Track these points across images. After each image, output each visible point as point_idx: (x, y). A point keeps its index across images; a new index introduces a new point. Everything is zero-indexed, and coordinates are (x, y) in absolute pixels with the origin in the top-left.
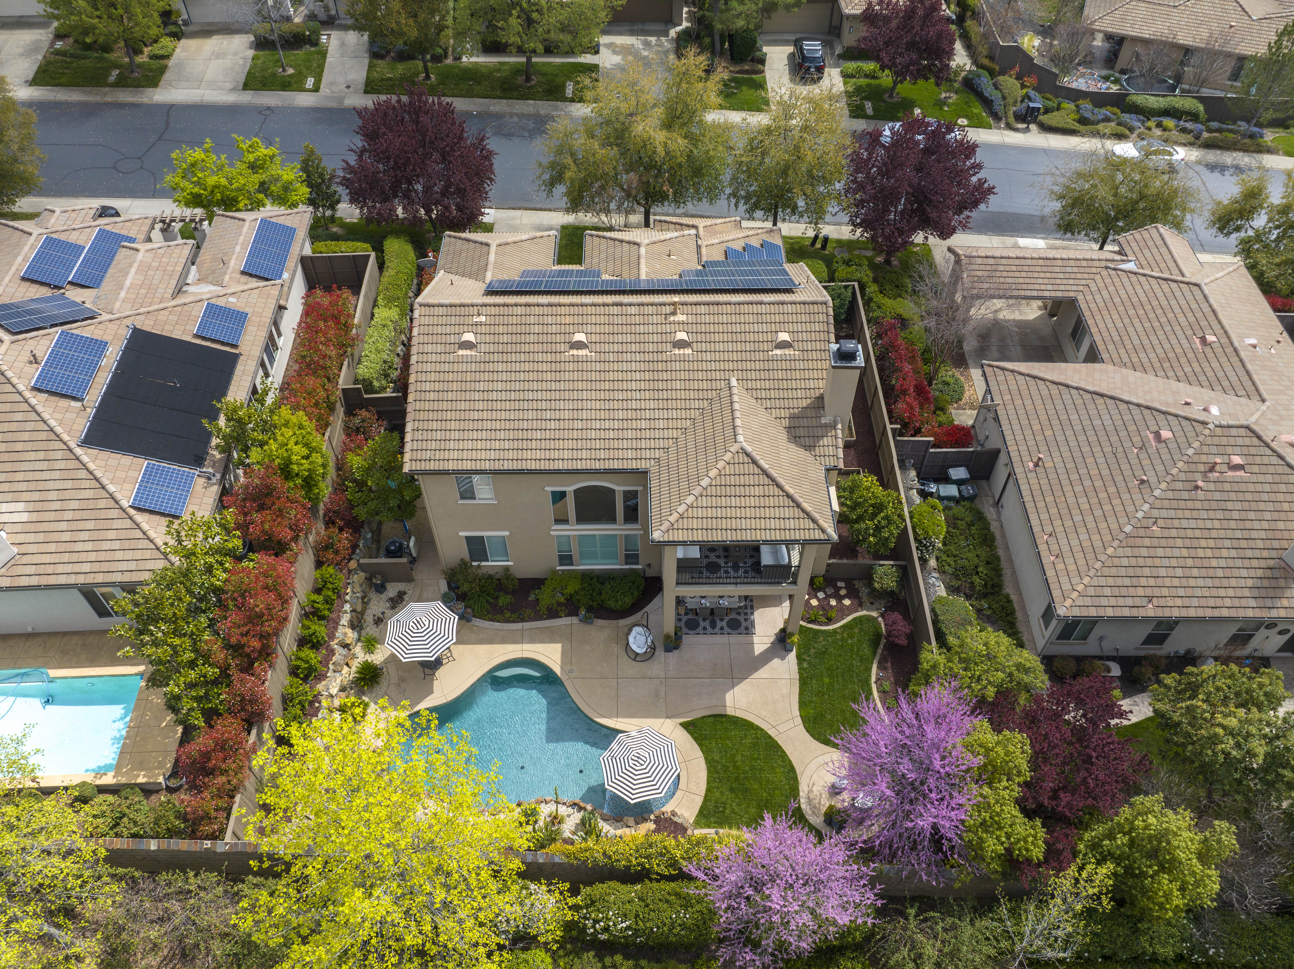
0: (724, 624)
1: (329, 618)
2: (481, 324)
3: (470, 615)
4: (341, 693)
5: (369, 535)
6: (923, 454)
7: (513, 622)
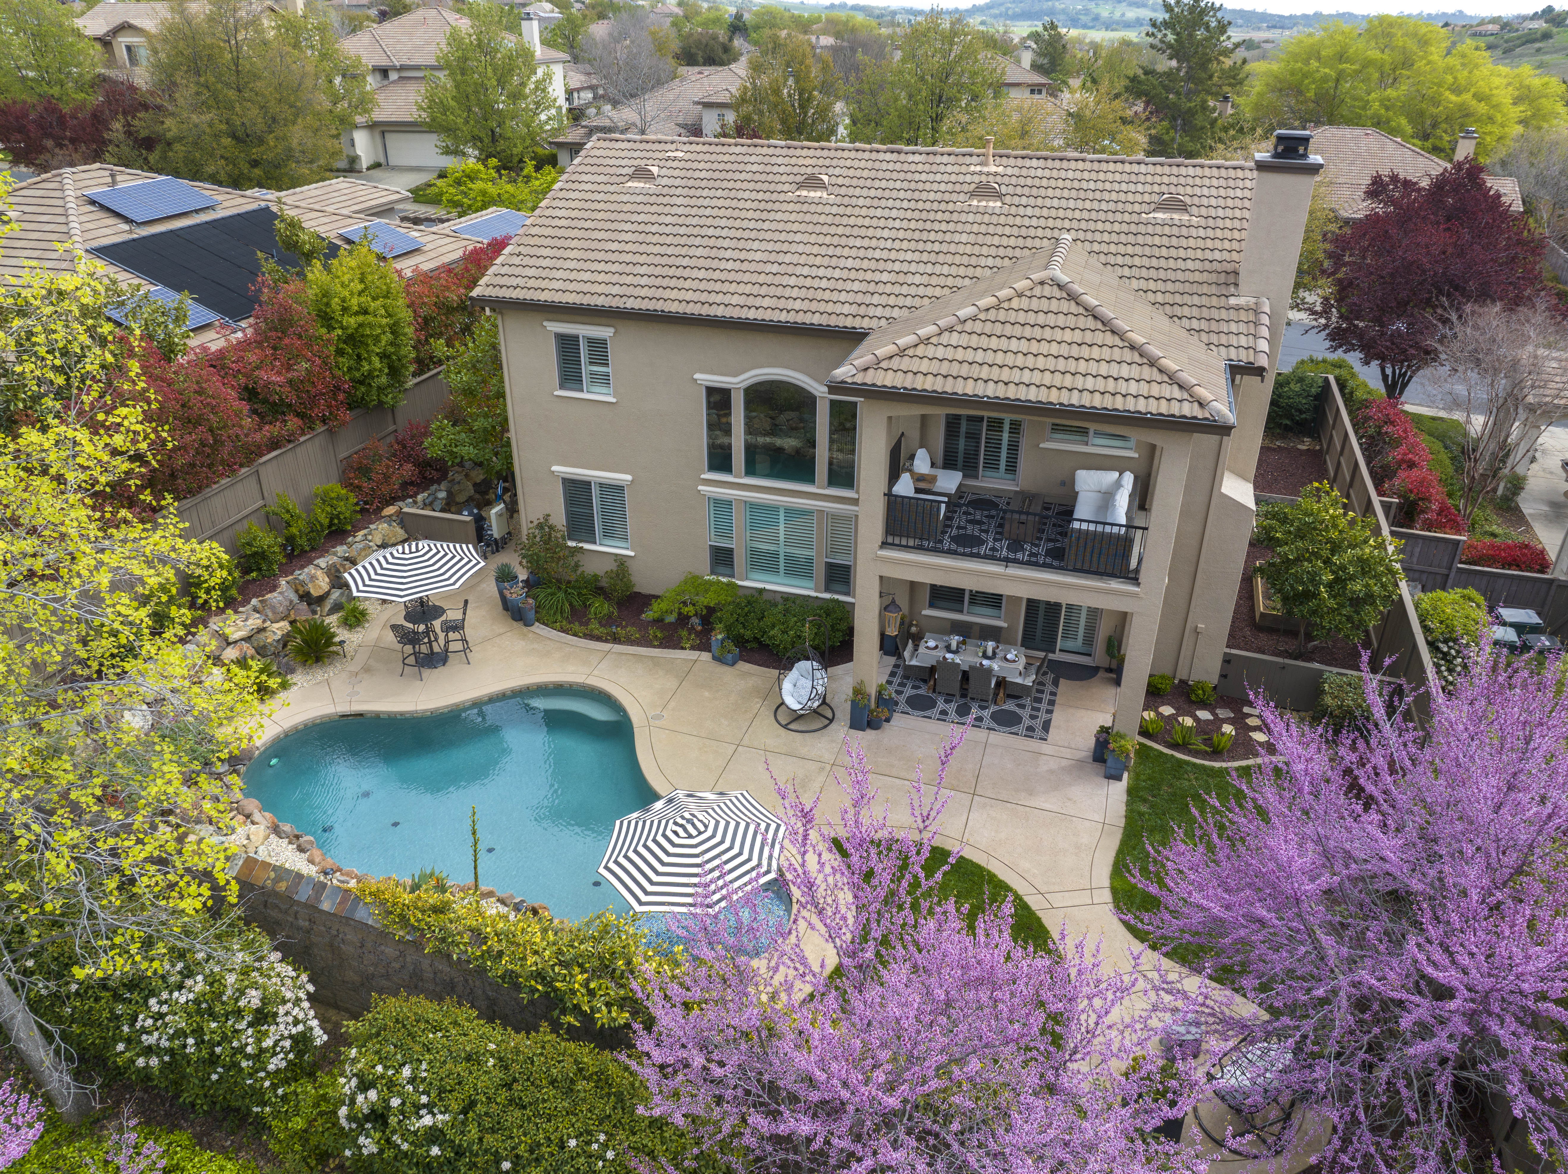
0: (986, 714)
1: (303, 552)
2: (675, 159)
3: (531, 615)
4: (245, 645)
5: (442, 495)
6: (1445, 571)
7: (598, 639)
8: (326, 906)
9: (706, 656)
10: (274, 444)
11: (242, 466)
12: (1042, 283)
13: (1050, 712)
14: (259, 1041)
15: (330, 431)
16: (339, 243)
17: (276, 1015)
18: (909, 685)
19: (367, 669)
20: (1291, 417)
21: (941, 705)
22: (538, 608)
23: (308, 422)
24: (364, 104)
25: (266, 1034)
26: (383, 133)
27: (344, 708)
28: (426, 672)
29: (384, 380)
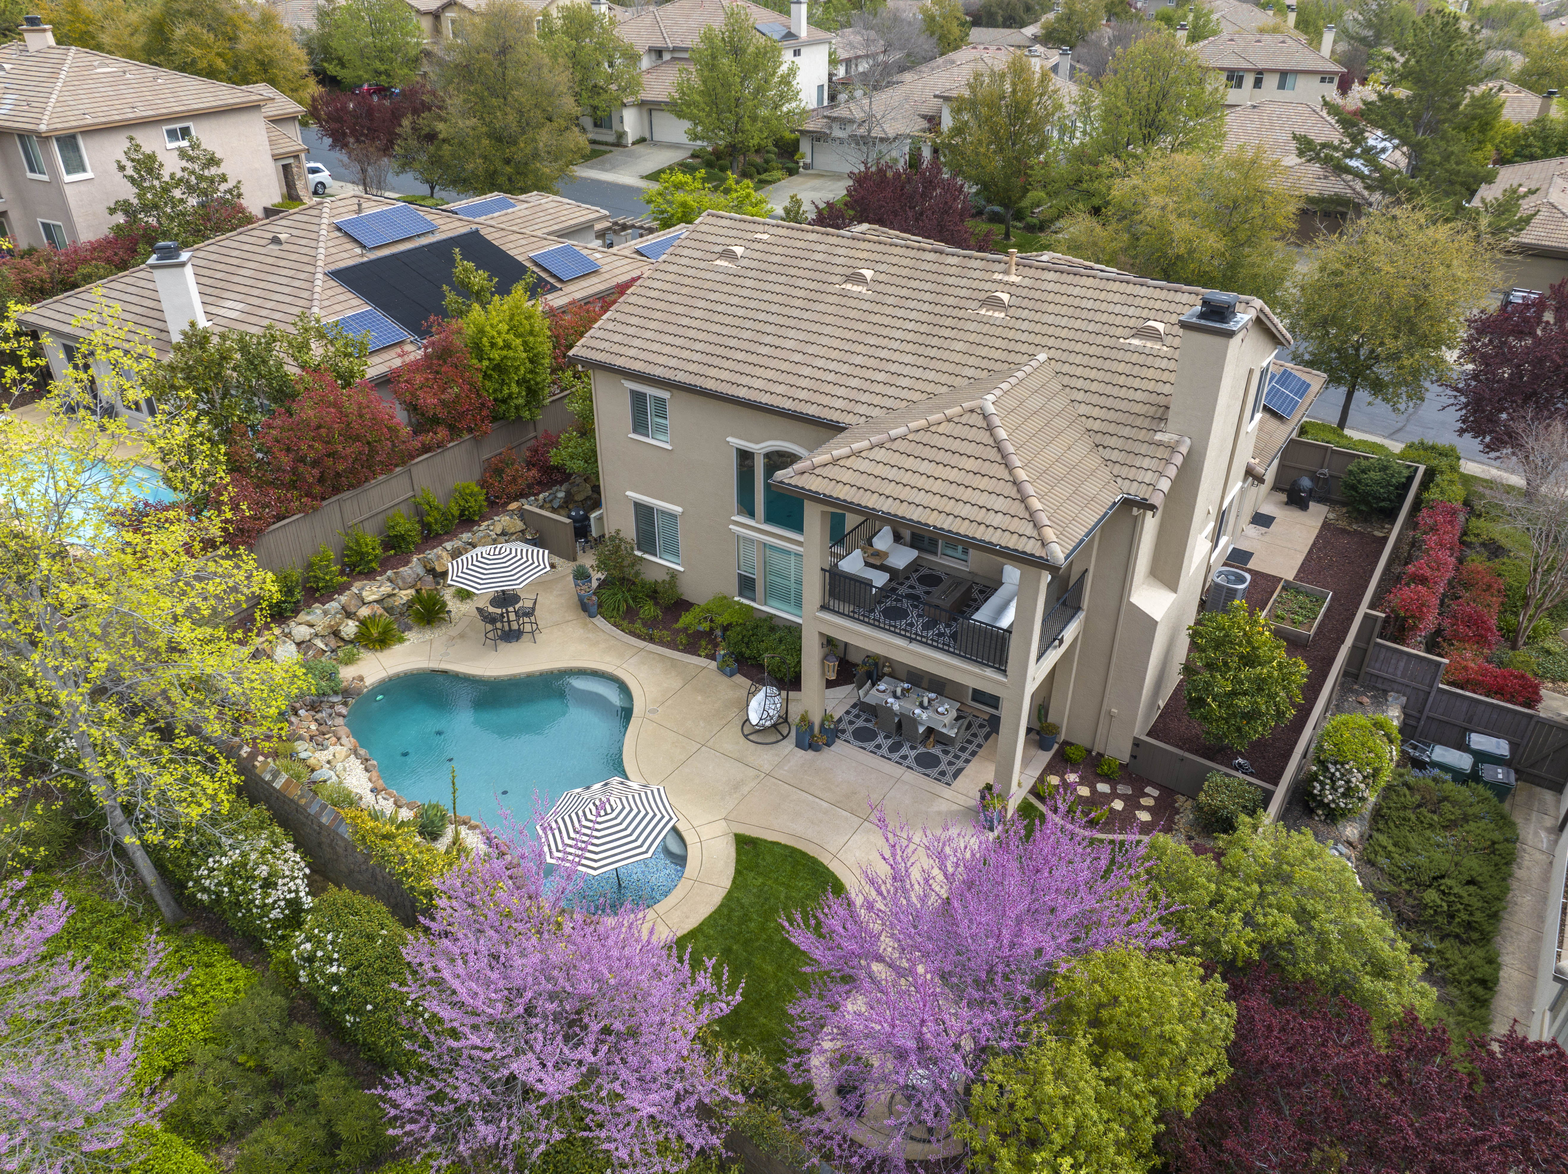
0: (913, 753)
1: (438, 535)
2: (759, 241)
3: (594, 609)
4: (376, 606)
5: (561, 495)
6: (1427, 689)
7: (638, 636)
8: (324, 820)
9: (713, 665)
10: (426, 449)
11: (396, 466)
12: (972, 411)
13: (967, 761)
14: (264, 898)
15: (474, 438)
16: (528, 264)
17: (276, 884)
18: (864, 717)
19: (462, 636)
20: (1368, 504)
21: (880, 740)
22: (600, 606)
23: (454, 430)
24: (632, 86)
25: (269, 895)
26: (650, 111)
27: (435, 665)
28: (503, 646)
29: (521, 401)
